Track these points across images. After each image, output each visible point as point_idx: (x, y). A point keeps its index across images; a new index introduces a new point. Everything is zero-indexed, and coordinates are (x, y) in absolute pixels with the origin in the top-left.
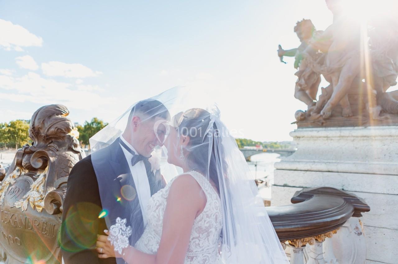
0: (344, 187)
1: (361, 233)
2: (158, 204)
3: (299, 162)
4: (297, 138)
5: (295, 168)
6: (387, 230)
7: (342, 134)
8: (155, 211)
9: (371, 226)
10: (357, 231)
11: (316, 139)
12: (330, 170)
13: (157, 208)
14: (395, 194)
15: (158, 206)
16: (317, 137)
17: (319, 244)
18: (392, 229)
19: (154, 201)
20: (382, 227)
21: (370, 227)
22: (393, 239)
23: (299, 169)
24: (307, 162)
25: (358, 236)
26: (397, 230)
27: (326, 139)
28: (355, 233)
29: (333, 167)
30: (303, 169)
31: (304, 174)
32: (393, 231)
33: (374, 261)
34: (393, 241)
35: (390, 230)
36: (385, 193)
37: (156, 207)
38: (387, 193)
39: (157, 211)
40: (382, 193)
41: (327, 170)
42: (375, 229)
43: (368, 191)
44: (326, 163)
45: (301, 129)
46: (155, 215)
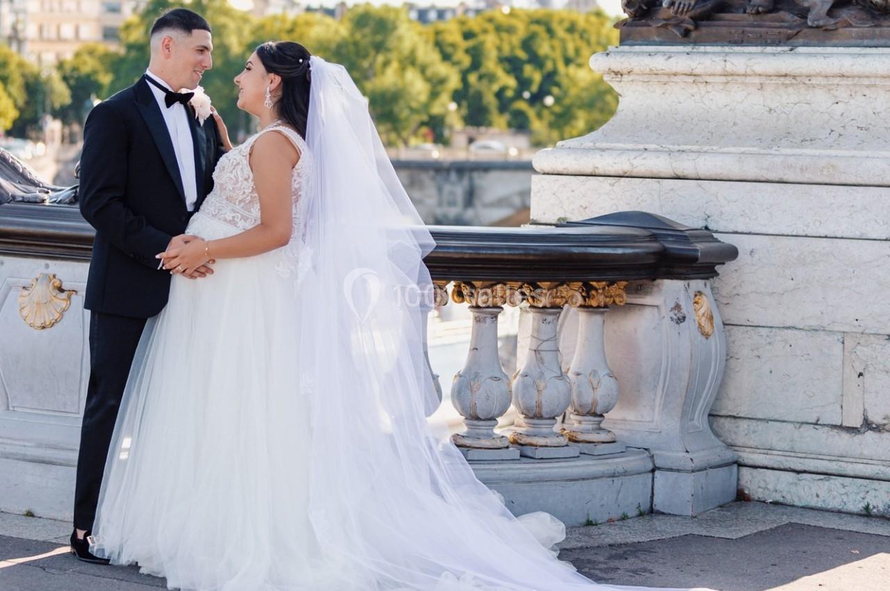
0: (709, 220)
1: (684, 318)
2: (234, 164)
3: (603, 150)
4: (613, 75)
5: (589, 171)
6: (796, 332)
7: (729, 67)
8: (231, 172)
9: (763, 327)
10: (676, 315)
11: (665, 79)
12: (680, 174)
13: (234, 169)
14: (822, 235)
15: (236, 165)
16: (669, 75)
17: (545, 317)
18: (806, 330)
19: (229, 160)
20: (785, 326)
21: (760, 329)
22: (808, 354)
23: (601, 171)
24: (624, 150)
25: (677, 326)
26: (816, 330)
27: (691, 79)
28: (671, 318)
29: (686, 165)
30: (612, 171)
31: (612, 185)
32: (810, 334)
33: (764, 419)
34: (806, 360)
35: (803, 333)
36: (801, 233)
37: (233, 167)
38: (804, 234)
39: (234, 171)
40: (794, 234)
41: (670, 173)
42: (771, 332)
43: (764, 231)
44: (670, 152)
45: (626, 48)
46: (232, 176)
